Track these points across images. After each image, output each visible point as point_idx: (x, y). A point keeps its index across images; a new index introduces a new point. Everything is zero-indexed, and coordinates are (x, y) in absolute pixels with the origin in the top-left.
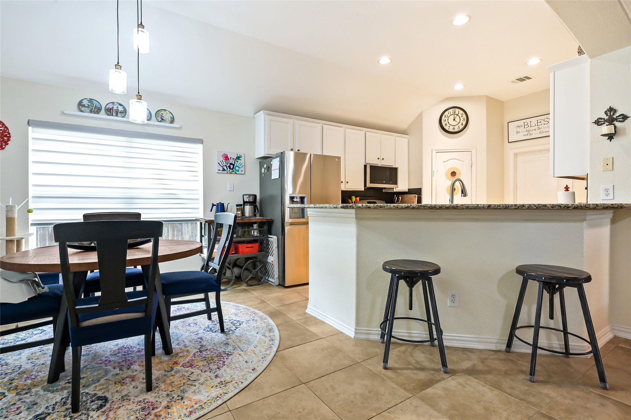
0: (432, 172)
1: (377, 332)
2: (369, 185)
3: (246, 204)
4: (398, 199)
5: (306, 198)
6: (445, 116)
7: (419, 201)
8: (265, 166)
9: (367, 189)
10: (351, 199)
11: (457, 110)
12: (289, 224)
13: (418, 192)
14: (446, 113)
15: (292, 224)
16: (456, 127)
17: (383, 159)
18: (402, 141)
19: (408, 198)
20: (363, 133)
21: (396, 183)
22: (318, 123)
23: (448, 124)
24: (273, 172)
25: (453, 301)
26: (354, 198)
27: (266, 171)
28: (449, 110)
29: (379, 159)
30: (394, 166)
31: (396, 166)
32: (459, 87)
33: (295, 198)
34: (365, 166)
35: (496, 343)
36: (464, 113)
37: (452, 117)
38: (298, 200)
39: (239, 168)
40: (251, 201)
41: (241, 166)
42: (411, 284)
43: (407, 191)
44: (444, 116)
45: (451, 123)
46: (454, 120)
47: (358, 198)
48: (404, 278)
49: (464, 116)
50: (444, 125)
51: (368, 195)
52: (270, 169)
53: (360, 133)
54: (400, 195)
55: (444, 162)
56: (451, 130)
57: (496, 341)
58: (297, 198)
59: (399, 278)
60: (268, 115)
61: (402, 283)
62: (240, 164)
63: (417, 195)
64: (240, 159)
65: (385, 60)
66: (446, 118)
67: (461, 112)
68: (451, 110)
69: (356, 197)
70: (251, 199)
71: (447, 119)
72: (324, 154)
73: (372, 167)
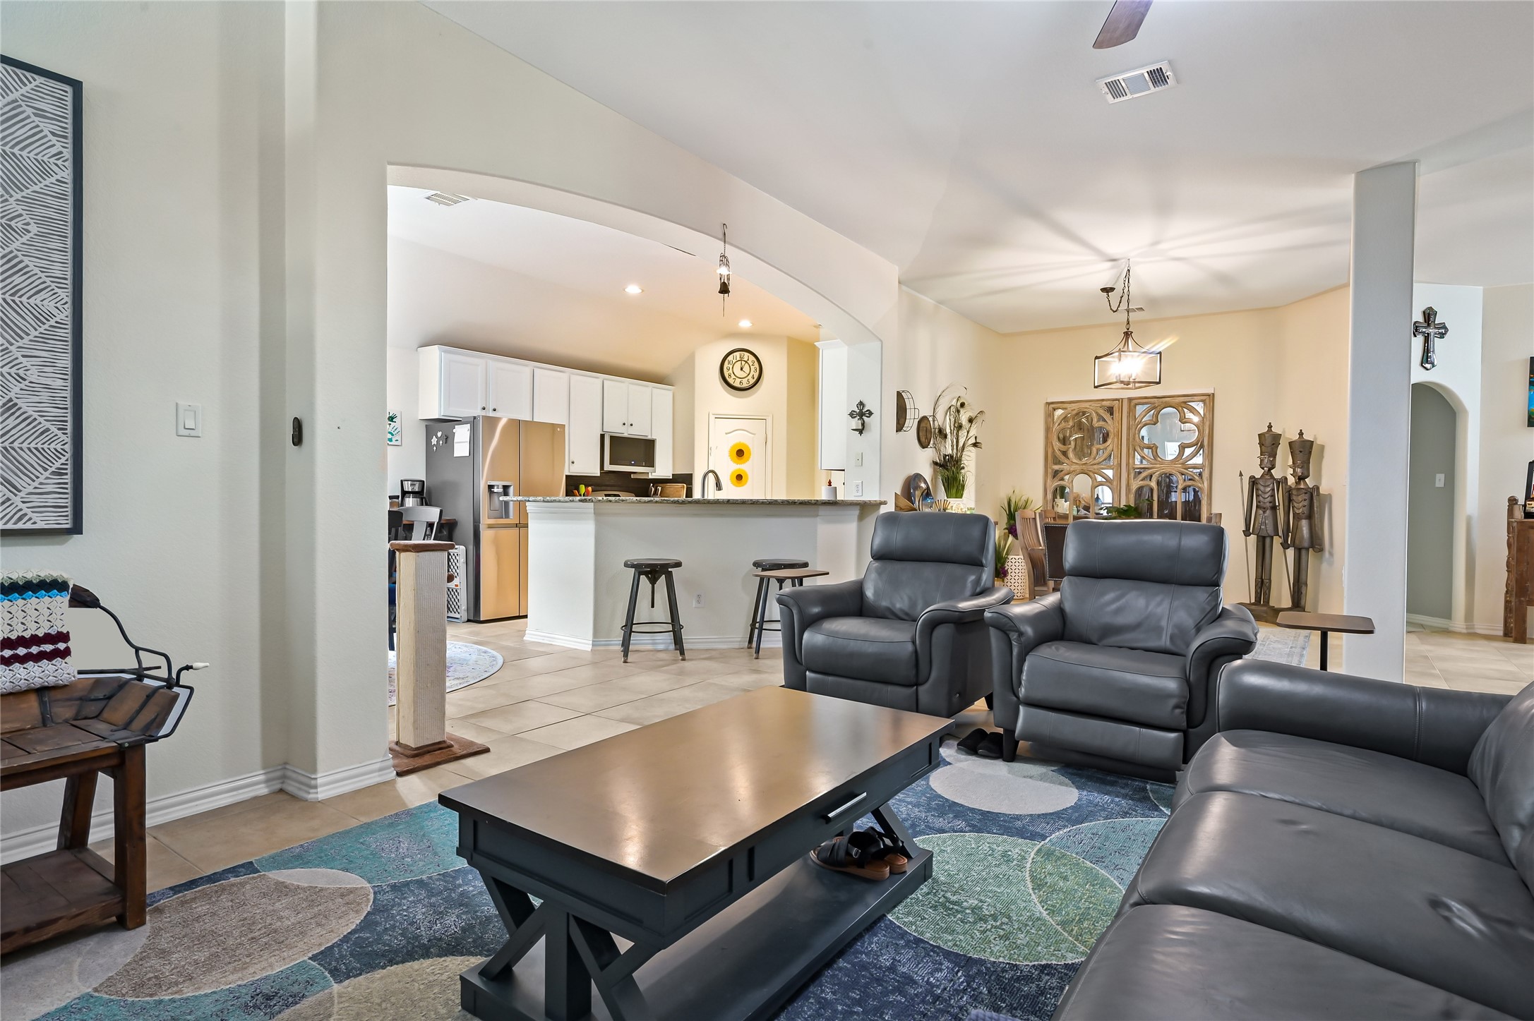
0: (709, 449)
1: (619, 642)
2: (608, 467)
3: (407, 495)
4: (656, 490)
5: (512, 488)
6: (729, 363)
7: (689, 493)
8: (439, 434)
9: (605, 473)
10: (578, 489)
11: (746, 354)
12: (487, 526)
13: (687, 479)
14: (730, 358)
15: (490, 527)
16: (745, 381)
17: (631, 425)
18: (662, 395)
19: (672, 489)
20: (599, 382)
21: (650, 463)
22: (526, 366)
23: (732, 375)
24: (456, 446)
25: (699, 602)
26: (583, 488)
27: (441, 442)
28: (735, 354)
29: (624, 424)
30: (649, 437)
31: (654, 437)
32: (745, 324)
33: (496, 487)
34: (602, 437)
35: (740, 642)
36: (756, 361)
37: (738, 365)
38: (501, 490)
39: (393, 435)
40: (417, 490)
41: (396, 432)
42: (653, 581)
43: (671, 478)
44: (726, 362)
45: (739, 374)
46: (742, 369)
47: (590, 489)
48: (646, 574)
49: (756, 364)
50: (727, 376)
51: (607, 483)
52: (449, 440)
53: (592, 382)
54: (660, 485)
55: (726, 434)
56: (737, 384)
57: (739, 639)
58: (498, 488)
59: (640, 574)
60: (445, 352)
61: (643, 578)
62: (395, 428)
63: (685, 485)
64: (394, 420)
65: (633, 290)
66: (729, 365)
67: (752, 358)
68: (737, 354)
69: (587, 486)
70: (416, 489)
71: (731, 367)
72: (535, 420)
73: (614, 439)
